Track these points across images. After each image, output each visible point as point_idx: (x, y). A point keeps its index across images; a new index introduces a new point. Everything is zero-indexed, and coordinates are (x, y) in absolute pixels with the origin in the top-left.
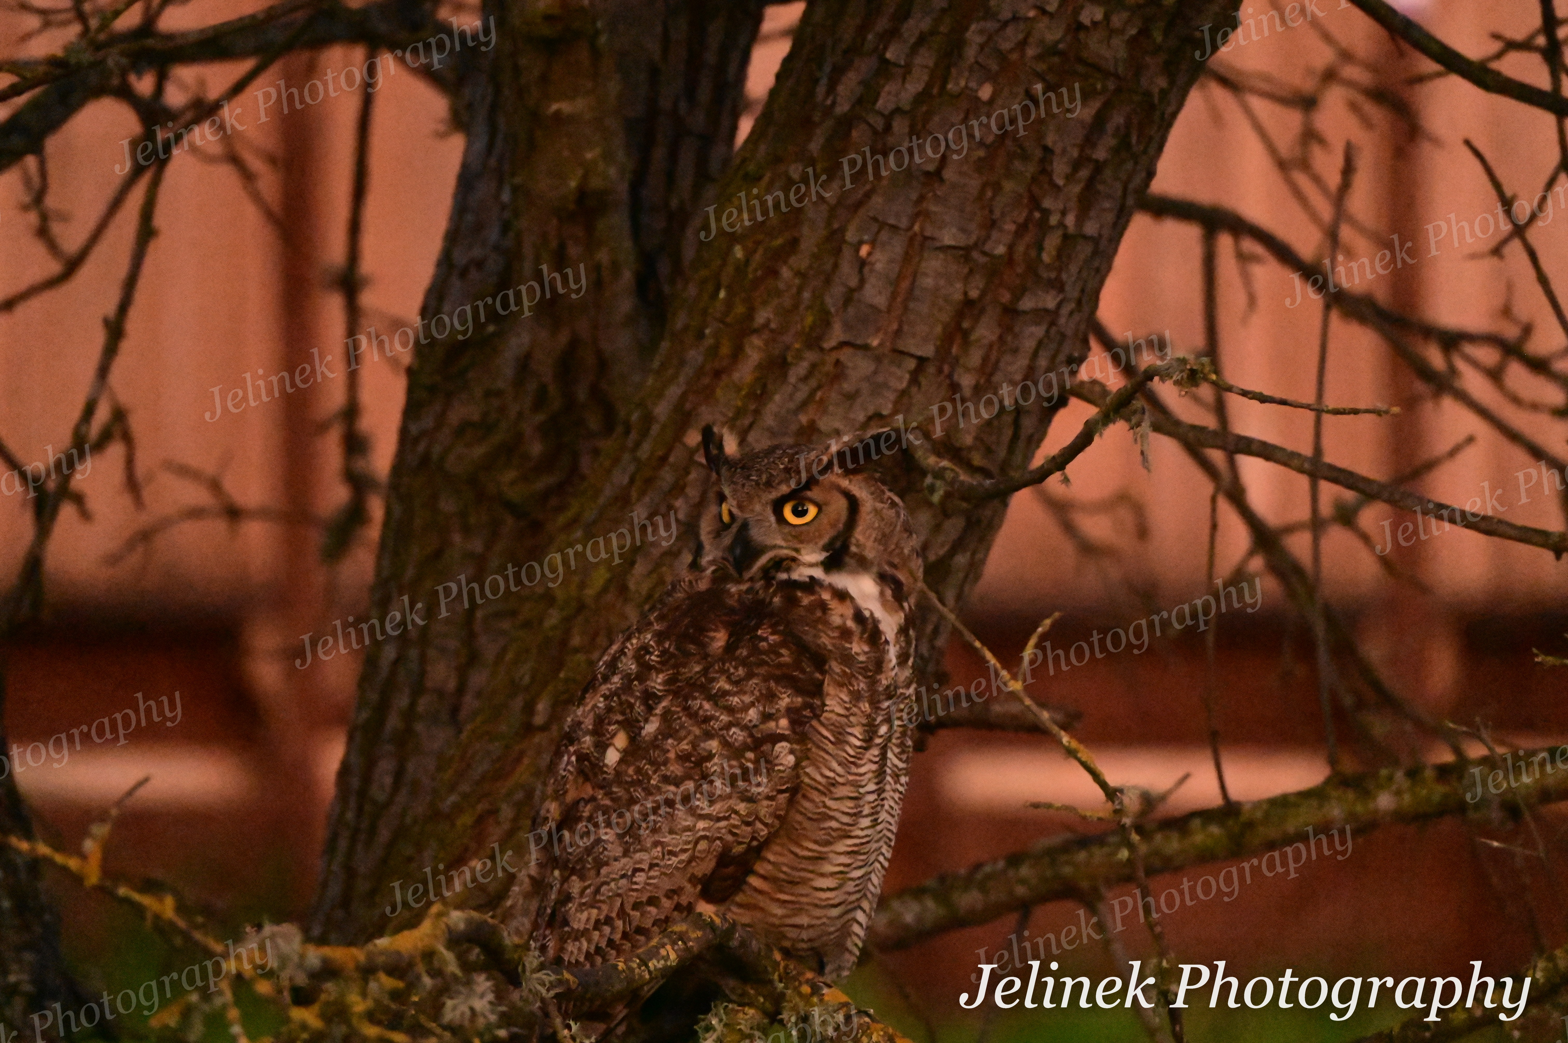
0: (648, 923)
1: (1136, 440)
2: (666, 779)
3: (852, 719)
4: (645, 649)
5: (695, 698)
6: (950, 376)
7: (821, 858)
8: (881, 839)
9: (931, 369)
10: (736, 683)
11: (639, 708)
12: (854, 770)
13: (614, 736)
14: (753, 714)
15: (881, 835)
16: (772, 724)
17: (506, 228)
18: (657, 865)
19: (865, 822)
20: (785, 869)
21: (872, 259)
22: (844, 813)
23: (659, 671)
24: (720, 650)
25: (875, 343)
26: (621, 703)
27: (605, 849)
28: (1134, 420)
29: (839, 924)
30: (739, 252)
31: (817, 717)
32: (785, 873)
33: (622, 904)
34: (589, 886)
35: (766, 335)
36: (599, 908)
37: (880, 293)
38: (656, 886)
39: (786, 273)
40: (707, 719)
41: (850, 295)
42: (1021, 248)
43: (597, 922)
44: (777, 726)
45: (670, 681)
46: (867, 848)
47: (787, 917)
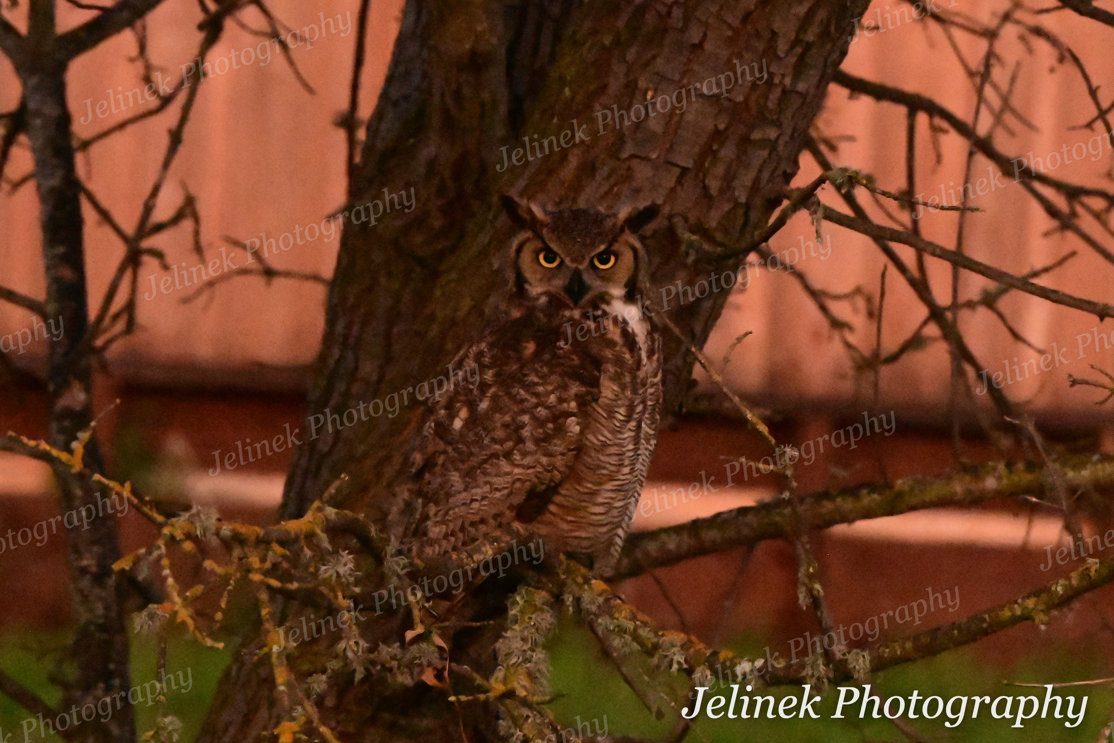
0: (480, 536)
1: (813, 222)
2: (494, 440)
3: (619, 402)
4: (480, 354)
6: (703, 181)
7: (594, 493)
8: (635, 482)
9: (691, 176)
10: (540, 378)
11: (476, 393)
12: (620, 436)
13: (459, 410)
14: (552, 398)
15: (636, 478)
16: (565, 405)
17: (425, 75)
18: (487, 497)
19: (626, 470)
20: (571, 500)
24: (531, 356)
25: (654, 156)
26: (464, 389)
27: (452, 486)
28: (812, 209)
29: (606, 537)
30: (567, 91)
31: (596, 401)
32: (571, 503)
33: (463, 523)
34: (440, 510)
35: (582, 149)
36: (447, 525)
37: (658, 124)
38: (486, 512)
40: (522, 401)
41: (639, 124)
42: (753, 98)
43: (446, 534)
44: (569, 407)
45: (497, 375)
46: (627, 487)
47: (572, 531)
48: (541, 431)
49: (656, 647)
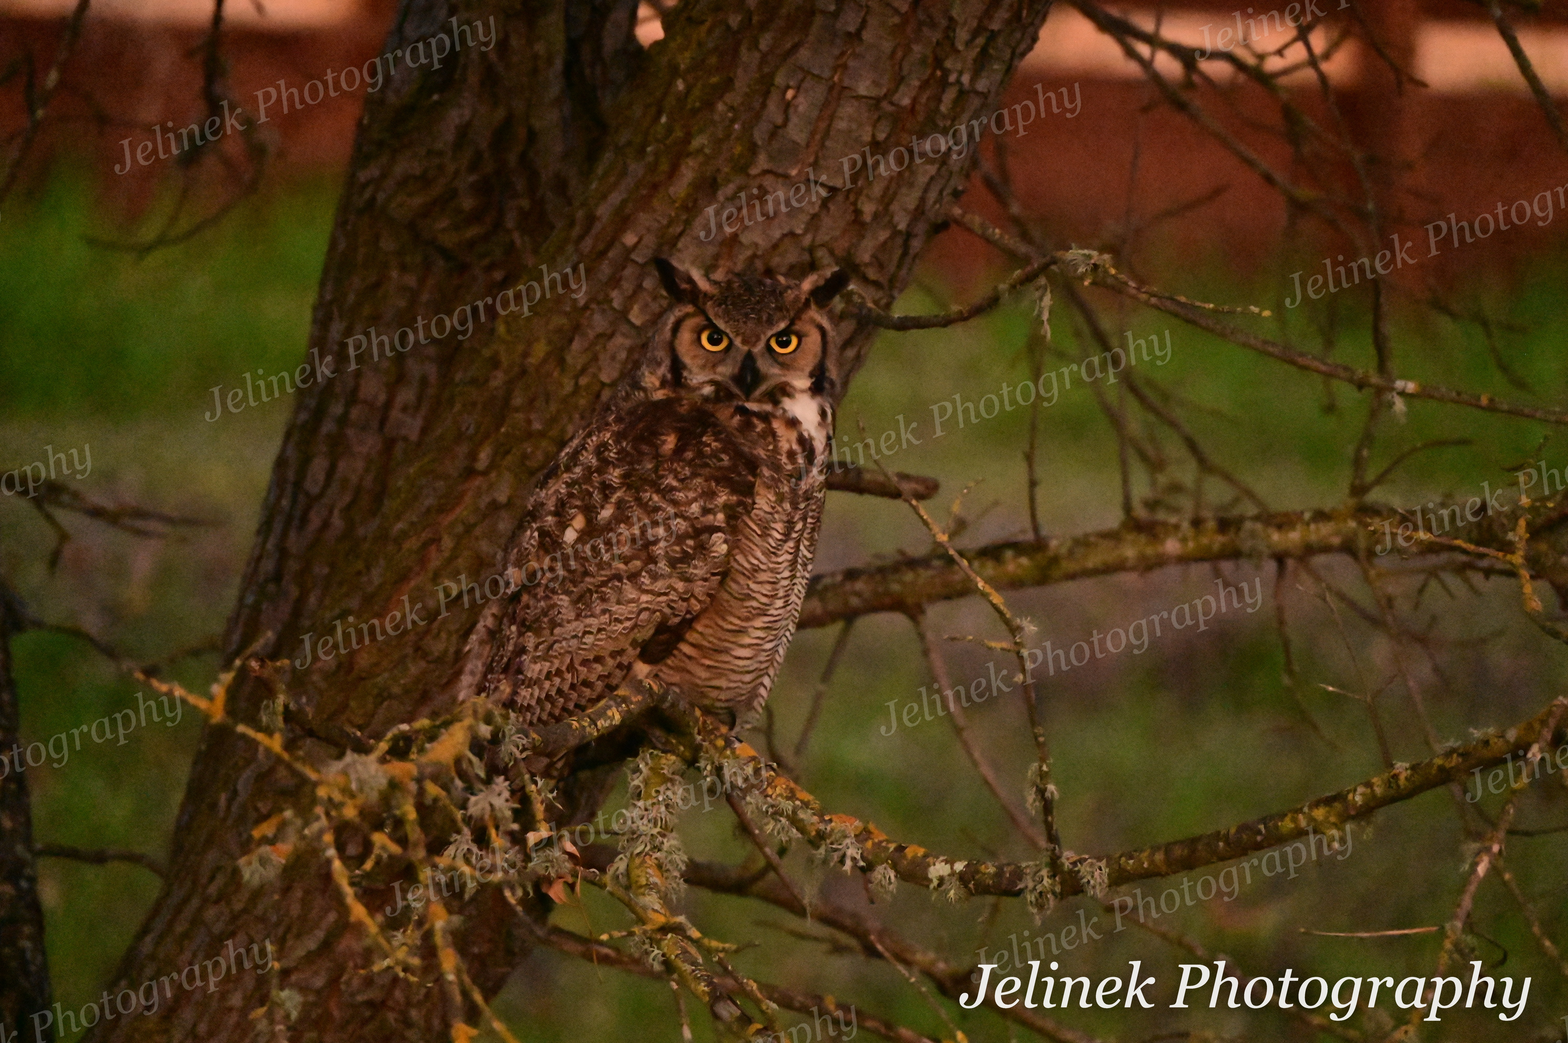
0: (593, 678)
3: (776, 516)
4: (604, 446)
5: (646, 491)
6: (855, 204)
7: (742, 631)
8: (789, 617)
9: (840, 198)
10: (682, 481)
11: (597, 496)
12: (774, 559)
13: (573, 518)
14: (695, 508)
15: (789, 614)
16: (711, 517)
18: (604, 629)
19: (779, 603)
20: (711, 639)
21: (796, 102)
22: (766, 596)
23: (615, 467)
24: (670, 452)
25: (794, 172)
26: (581, 491)
27: (559, 613)
29: (750, 687)
30: (680, 84)
31: (748, 513)
32: (710, 642)
33: (572, 660)
34: (543, 642)
35: (701, 159)
36: (551, 662)
37: (801, 131)
38: (602, 648)
39: (720, 107)
40: (657, 509)
41: (775, 132)
42: (922, 101)
43: (549, 673)
44: (715, 520)
45: (625, 476)
46: (778, 625)
47: (710, 679)
48: (677, 548)
49: (821, 836)
